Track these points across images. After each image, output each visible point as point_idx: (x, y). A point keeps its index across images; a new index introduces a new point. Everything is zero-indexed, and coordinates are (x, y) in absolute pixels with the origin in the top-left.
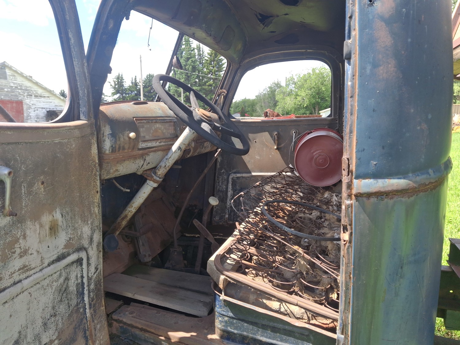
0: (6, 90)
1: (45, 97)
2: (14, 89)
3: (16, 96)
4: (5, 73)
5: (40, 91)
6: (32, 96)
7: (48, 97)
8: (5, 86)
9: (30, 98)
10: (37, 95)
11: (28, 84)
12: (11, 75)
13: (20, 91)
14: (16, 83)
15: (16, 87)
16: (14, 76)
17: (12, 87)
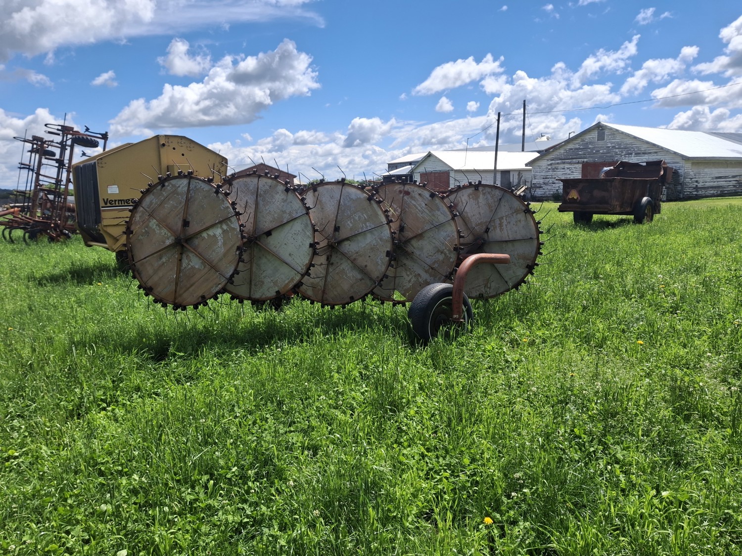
0: (601, 151)
1: (650, 153)
2: (611, 149)
3: (613, 156)
4: (604, 133)
5: (644, 148)
6: (631, 154)
7: (656, 153)
8: (601, 147)
9: (629, 157)
10: (639, 152)
11: (628, 141)
12: (610, 135)
13: (617, 150)
14: (614, 143)
15: (613, 147)
16: (614, 134)
17: (609, 147)
